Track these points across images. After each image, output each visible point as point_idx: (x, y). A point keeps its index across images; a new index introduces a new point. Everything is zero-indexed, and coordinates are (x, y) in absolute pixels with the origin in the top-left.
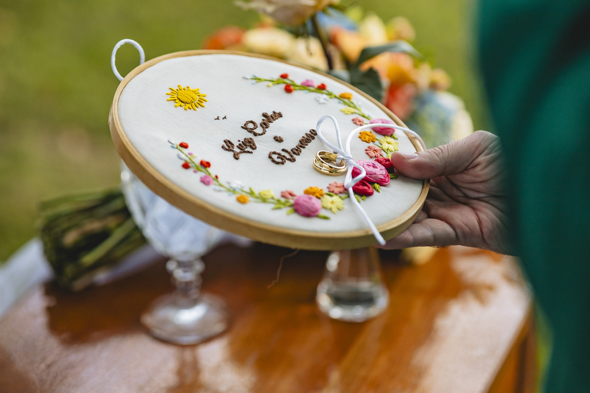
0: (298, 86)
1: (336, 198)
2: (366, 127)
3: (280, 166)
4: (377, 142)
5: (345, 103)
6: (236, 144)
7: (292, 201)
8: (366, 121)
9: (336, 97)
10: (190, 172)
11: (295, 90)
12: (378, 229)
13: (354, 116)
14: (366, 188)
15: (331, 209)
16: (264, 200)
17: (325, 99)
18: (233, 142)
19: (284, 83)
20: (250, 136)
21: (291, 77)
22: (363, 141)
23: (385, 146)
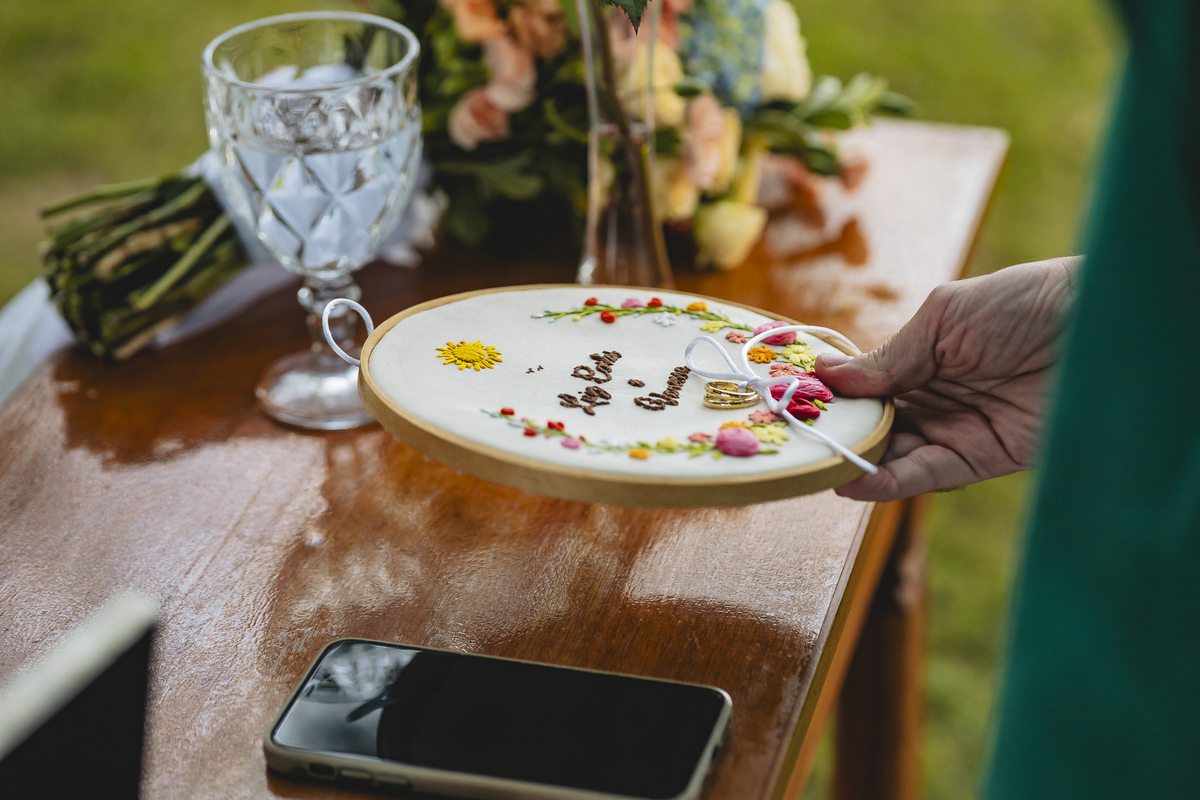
0: (618, 311)
1: (771, 428)
2: (753, 342)
3: (660, 412)
4: (780, 358)
5: (701, 317)
6: (579, 397)
7: (711, 444)
8: (746, 334)
9: (683, 312)
10: (539, 440)
11: (618, 316)
12: (854, 452)
13: (727, 332)
14: (807, 406)
15: (773, 442)
16: (670, 450)
17: (669, 318)
18: (573, 395)
19: (597, 311)
20: (592, 384)
21: (601, 301)
22: (759, 363)
23: (795, 358)
